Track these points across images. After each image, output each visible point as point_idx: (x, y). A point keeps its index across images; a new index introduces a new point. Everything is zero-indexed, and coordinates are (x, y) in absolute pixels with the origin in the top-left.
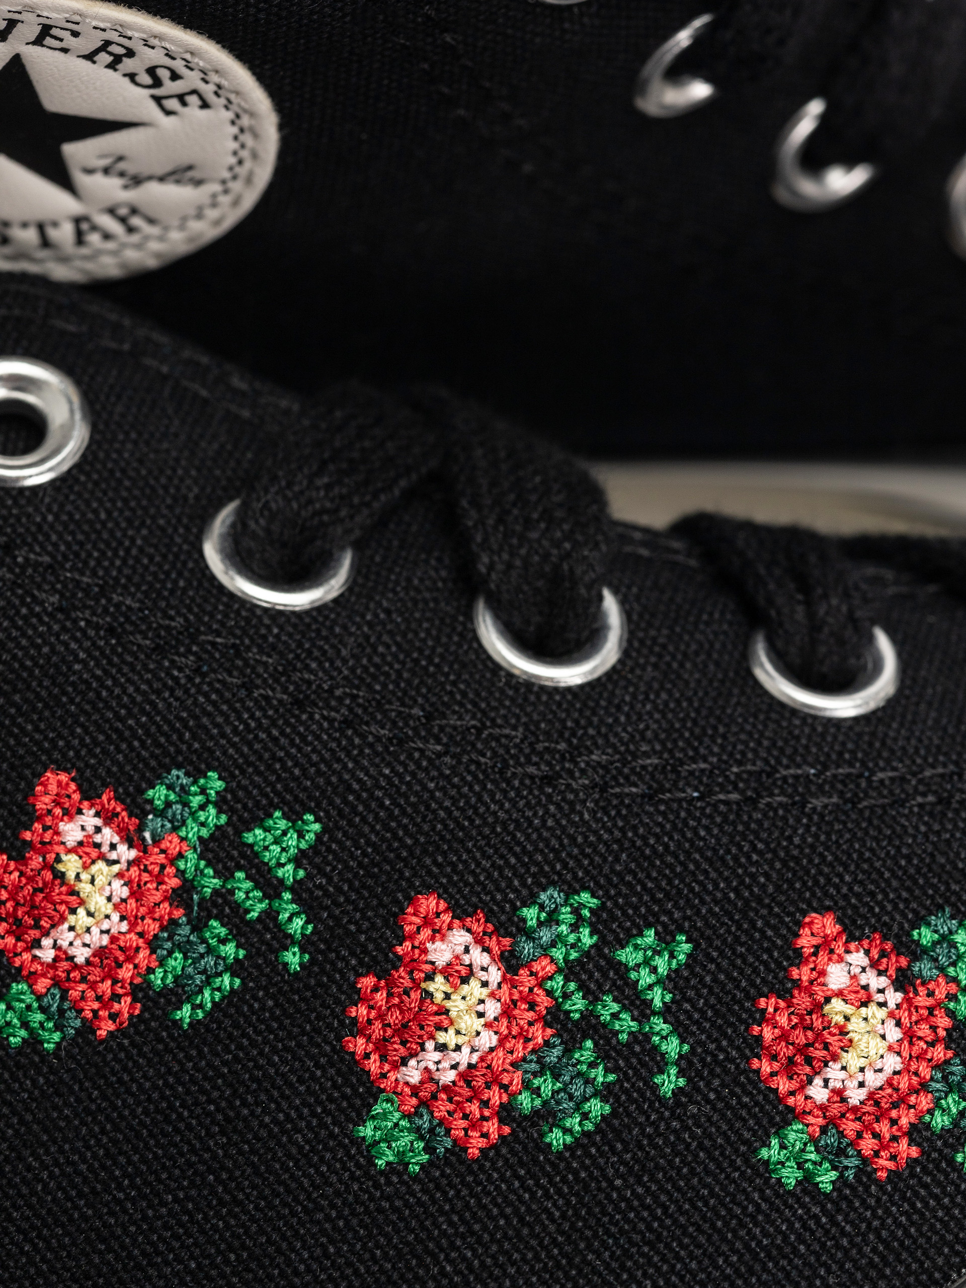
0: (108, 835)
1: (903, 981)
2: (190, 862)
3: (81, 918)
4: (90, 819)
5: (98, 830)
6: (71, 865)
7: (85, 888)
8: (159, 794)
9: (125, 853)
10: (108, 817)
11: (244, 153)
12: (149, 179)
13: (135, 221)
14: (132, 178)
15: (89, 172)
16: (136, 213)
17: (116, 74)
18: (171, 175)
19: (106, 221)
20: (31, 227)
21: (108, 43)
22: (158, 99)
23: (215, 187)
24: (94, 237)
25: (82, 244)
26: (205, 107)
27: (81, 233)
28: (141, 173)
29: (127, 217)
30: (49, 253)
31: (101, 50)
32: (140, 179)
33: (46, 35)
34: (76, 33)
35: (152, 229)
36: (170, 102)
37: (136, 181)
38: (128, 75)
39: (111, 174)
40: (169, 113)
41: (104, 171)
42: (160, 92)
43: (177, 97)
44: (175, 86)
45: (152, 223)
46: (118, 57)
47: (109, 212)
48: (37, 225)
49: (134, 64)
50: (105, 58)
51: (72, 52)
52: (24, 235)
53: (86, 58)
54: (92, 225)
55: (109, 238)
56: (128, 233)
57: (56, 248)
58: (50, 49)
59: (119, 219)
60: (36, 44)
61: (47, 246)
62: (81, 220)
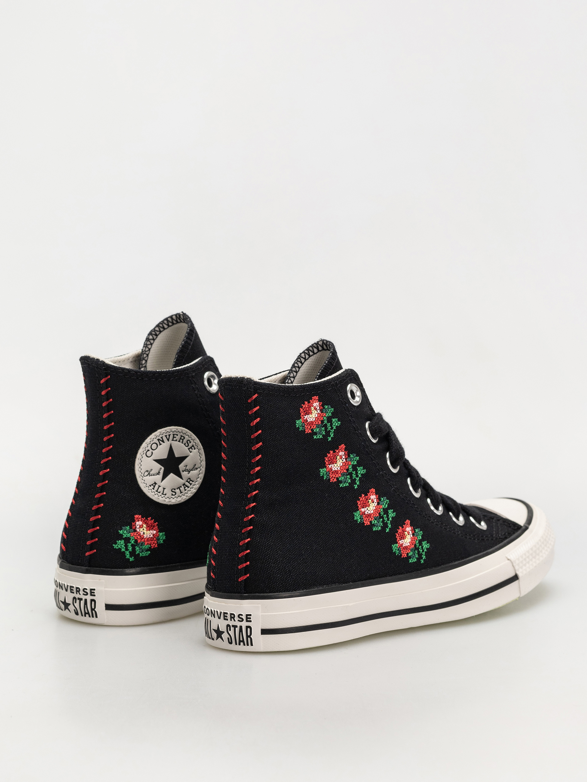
0: (344, 457)
1: (413, 535)
2: (351, 467)
3: (336, 465)
4: (343, 453)
5: (343, 455)
6: (338, 457)
7: (338, 461)
8: (352, 456)
9: (344, 460)
10: (345, 455)
11: (201, 459)
12: (191, 470)
13: (191, 482)
14: (189, 471)
15: (183, 471)
16: (190, 480)
17: (183, 444)
18: (193, 468)
19: (187, 484)
20: (178, 489)
21: (181, 436)
22: (189, 449)
23: (199, 469)
24: (186, 488)
25: (185, 490)
26: (195, 449)
27: (185, 488)
28: (190, 469)
29: (190, 481)
30: (182, 494)
31: (181, 439)
32: (190, 471)
33: (174, 437)
34: (177, 435)
35: (193, 483)
36: (191, 449)
37: (189, 472)
38: (185, 444)
39: (186, 471)
40: (191, 452)
41: (185, 470)
42: (189, 447)
43: (191, 448)
44: (190, 445)
45: (193, 481)
46: (183, 440)
47: (187, 481)
48: (179, 488)
49: (185, 441)
50: (181, 440)
51: (177, 440)
52: (178, 491)
53: (179, 441)
54: (185, 485)
55: (188, 487)
56: (191, 485)
57: (182, 493)
58: (175, 441)
59: (189, 482)
60: (173, 440)
61: (181, 493)
62: (184, 485)
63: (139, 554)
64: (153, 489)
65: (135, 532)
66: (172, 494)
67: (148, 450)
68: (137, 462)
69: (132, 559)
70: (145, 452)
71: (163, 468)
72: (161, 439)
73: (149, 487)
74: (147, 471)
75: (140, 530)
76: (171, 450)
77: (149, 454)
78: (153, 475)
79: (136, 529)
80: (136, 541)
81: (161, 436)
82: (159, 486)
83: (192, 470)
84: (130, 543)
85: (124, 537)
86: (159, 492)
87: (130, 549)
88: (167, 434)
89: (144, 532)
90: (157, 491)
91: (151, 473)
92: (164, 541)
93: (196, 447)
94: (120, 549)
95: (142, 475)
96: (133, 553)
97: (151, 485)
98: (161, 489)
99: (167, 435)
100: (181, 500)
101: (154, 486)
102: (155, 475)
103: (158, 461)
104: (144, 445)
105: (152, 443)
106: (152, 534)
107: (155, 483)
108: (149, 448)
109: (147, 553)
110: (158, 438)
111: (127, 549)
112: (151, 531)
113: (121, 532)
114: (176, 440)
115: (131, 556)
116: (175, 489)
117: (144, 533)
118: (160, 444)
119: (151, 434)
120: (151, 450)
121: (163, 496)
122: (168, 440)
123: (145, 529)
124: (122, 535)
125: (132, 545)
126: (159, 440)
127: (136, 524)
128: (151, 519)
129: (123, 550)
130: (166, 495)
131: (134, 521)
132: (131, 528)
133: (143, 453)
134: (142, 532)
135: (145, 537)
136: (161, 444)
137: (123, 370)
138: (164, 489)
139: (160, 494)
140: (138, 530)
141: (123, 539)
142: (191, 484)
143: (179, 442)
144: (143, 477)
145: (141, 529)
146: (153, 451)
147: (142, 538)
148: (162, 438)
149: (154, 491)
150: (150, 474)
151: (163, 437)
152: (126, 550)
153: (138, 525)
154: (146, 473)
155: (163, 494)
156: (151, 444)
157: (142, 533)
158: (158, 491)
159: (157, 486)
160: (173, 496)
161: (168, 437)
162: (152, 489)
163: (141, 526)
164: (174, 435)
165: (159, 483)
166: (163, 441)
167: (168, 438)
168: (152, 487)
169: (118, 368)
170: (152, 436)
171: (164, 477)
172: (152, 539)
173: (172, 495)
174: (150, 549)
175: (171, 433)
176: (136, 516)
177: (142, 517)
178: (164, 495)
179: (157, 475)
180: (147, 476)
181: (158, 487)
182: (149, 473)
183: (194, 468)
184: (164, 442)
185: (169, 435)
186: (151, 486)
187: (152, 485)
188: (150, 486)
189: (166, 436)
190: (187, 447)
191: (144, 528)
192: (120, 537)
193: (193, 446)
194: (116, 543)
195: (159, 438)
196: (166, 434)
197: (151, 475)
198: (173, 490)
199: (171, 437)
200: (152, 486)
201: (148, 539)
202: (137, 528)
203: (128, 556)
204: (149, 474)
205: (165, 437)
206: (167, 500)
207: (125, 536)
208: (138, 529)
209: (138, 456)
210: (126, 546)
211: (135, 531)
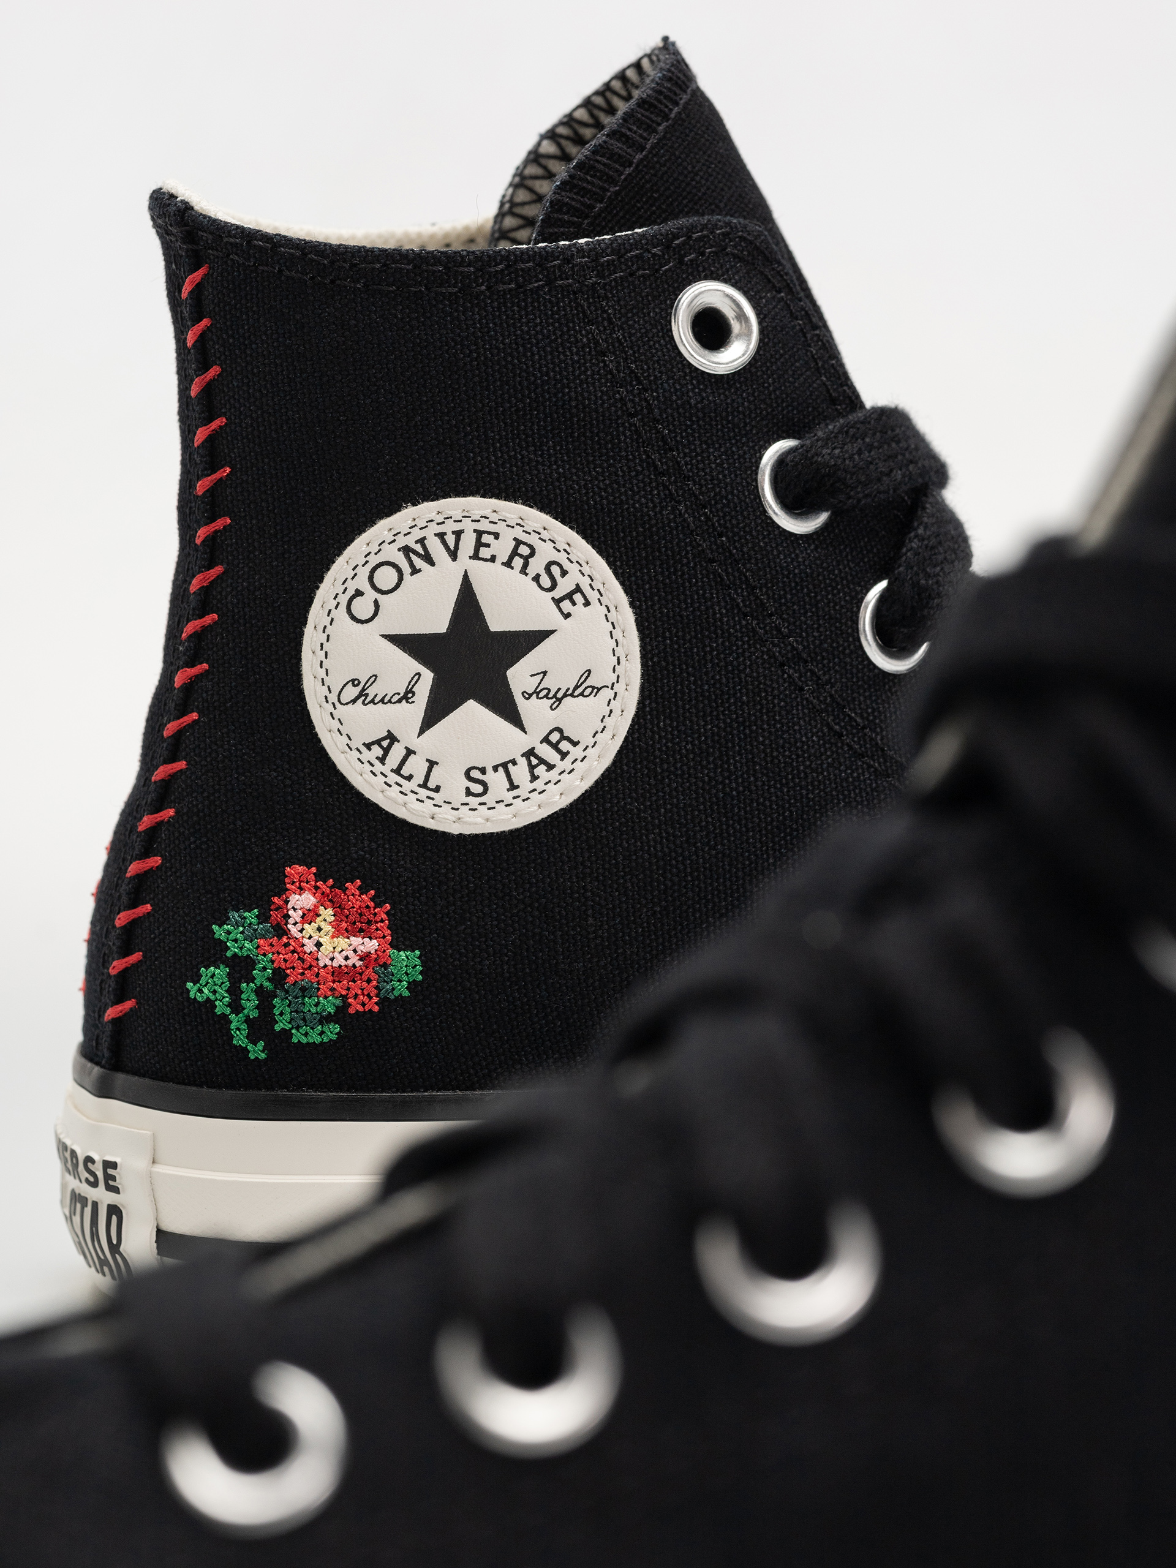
11: (619, 651)
12: (565, 695)
13: (565, 746)
14: (555, 696)
15: (527, 696)
16: (563, 737)
17: (528, 580)
18: (577, 687)
19: (547, 752)
20: (501, 769)
21: (518, 542)
22: (557, 602)
23: (607, 694)
24: (541, 770)
25: (534, 778)
26: (587, 603)
27: (532, 768)
28: (559, 689)
29: (558, 742)
30: (515, 793)
31: (515, 553)
32: (559, 695)
33: (479, 544)
34: (497, 536)
35: (576, 752)
36: (566, 605)
37: (560, 700)
38: (536, 579)
39: (541, 695)
40: (567, 616)
41: (537, 693)
42: (558, 593)
43: (569, 596)
44: (565, 586)
45: (575, 744)
46: (526, 559)
47: (546, 740)
48: (504, 765)
49: (537, 565)
50: (518, 562)
51: (499, 561)
52: (497, 781)
53: (508, 564)
54: (537, 757)
55: (550, 767)
56: (562, 759)
57: (518, 787)
58: (486, 560)
59: (555, 746)
60: (476, 556)
61: (513, 787)
62: (530, 753)
63: (287, 1033)
64: (382, 760)
65: (280, 937)
66: (468, 789)
67: (359, 593)
68: (311, 637)
69: (257, 1051)
70: (344, 599)
71: (428, 676)
72: (418, 548)
73: (363, 749)
74: (353, 680)
75: (301, 931)
76: (467, 602)
77: (363, 607)
78: (382, 701)
79: (287, 923)
80: (278, 977)
81: (417, 534)
82: (410, 752)
83: (570, 694)
84: (253, 979)
85: (229, 954)
86: (409, 778)
87: (250, 1003)
88: (449, 527)
89: (321, 940)
90: (397, 771)
91: (371, 692)
92: (412, 986)
93: (592, 596)
94: (210, 1004)
95: (333, 698)
96: (260, 1027)
97: (373, 743)
98: (416, 766)
99: (445, 534)
100: (509, 820)
101: (386, 751)
102: (390, 701)
103: (406, 643)
104: (340, 568)
105: (374, 560)
106: (355, 951)
107: (392, 738)
108: (363, 583)
109: (325, 1029)
110: (402, 541)
111: (237, 1008)
112: (352, 938)
113: (219, 932)
114: (493, 559)
115: (253, 1039)
116: (483, 771)
117: (319, 945)
118: (415, 571)
119: (373, 523)
120: (371, 595)
121: (423, 793)
122: (453, 555)
123: (327, 928)
124: (222, 946)
125: (260, 991)
126: (406, 550)
127: (287, 902)
128: (363, 890)
129: (221, 1008)
130: (437, 789)
131: (282, 891)
132: (263, 918)
133: (335, 603)
134: (310, 937)
135: (321, 964)
136: (420, 571)
137: (249, 242)
138: (432, 764)
139: (407, 786)
140: (294, 930)
141: (227, 962)
142: (564, 755)
143: (508, 570)
144: (337, 704)
145: (309, 929)
146: (382, 598)
147: (309, 963)
148: (421, 541)
149: (386, 769)
150: (367, 695)
151: (425, 538)
152: (232, 1012)
153: (295, 909)
154: (351, 692)
155: (424, 785)
156: (369, 567)
157: (310, 946)
158: (405, 771)
159: (397, 753)
160: (471, 799)
161: (451, 540)
162: (377, 763)
163: (310, 916)
164: (479, 533)
165: (408, 735)
166: (428, 559)
167: (452, 547)
168: (377, 751)
169: (229, 232)
170: (381, 529)
171: (433, 716)
172: (352, 974)
173: (469, 792)
174: (341, 1015)
175: (468, 527)
176: (295, 871)
177: (318, 876)
178: (428, 789)
179: (399, 701)
180: (354, 701)
181: (404, 752)
182: (363, 690)
183: (583, 688)
184: (432, 564)
185: (458, 534)
186: (370, 749)
187: (378, 742)
188: (368, 746)
189: (441, 536)
190: (550, 590)
191: (323, 925)
192: (215, 953)
193: (578, 589)
194: (196, 979)
195: (410, 541)
196: (440, 529)
197: (372, 701)
198: (475, 774)
199: (468, 543)
200: (375, 748)
201: (338, 973)
202: (291, 921)
203: (240, 1039)
204: (363, 694)
205: (437, 540)
206: (445, 812)
207: (233, 949)
208: (295, 924)
209: (316, 614)
210: (235, 992)
211: (281, 931)
